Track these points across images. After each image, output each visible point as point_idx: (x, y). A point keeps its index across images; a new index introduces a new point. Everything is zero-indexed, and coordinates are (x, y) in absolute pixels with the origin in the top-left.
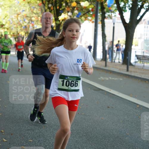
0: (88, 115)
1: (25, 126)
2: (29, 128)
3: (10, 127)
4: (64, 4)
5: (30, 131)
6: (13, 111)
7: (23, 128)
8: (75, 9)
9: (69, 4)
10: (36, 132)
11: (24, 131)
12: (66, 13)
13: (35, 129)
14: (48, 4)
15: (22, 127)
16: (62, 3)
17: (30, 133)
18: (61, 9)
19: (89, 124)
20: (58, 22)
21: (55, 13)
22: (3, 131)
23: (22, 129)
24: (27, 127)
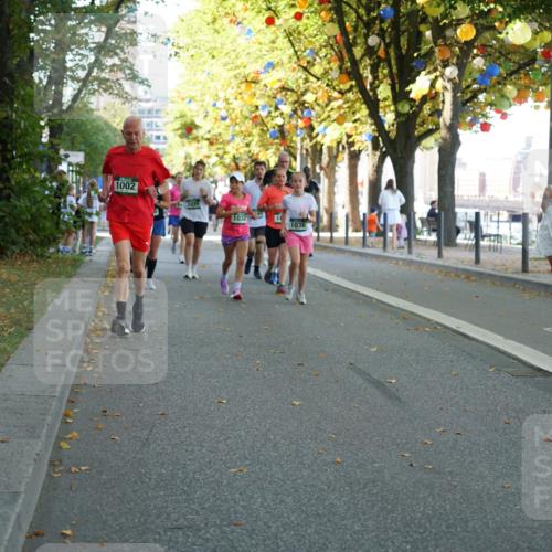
0: (451, 473)
1: (168, 515)
2: (182, 520)
3: (104, 516)
4: (428, 34)
5: (180, 533)
6: (139, 456)
7: (158, 521)
8: (475, 51)
9: (449, 33)
10: (208, 536)
11: (159, 534)
12: (435, 70)
13: (206, 524)
14: (366, 36)
15: (153, 518)
16: (422, 28)
17: (181, 539)
18: (415, 55)
19: (441, 506)
20: (405, 108)
21: (395, 70)
22: (69, 532)
23: (153, 527)
24: (174, 516)
